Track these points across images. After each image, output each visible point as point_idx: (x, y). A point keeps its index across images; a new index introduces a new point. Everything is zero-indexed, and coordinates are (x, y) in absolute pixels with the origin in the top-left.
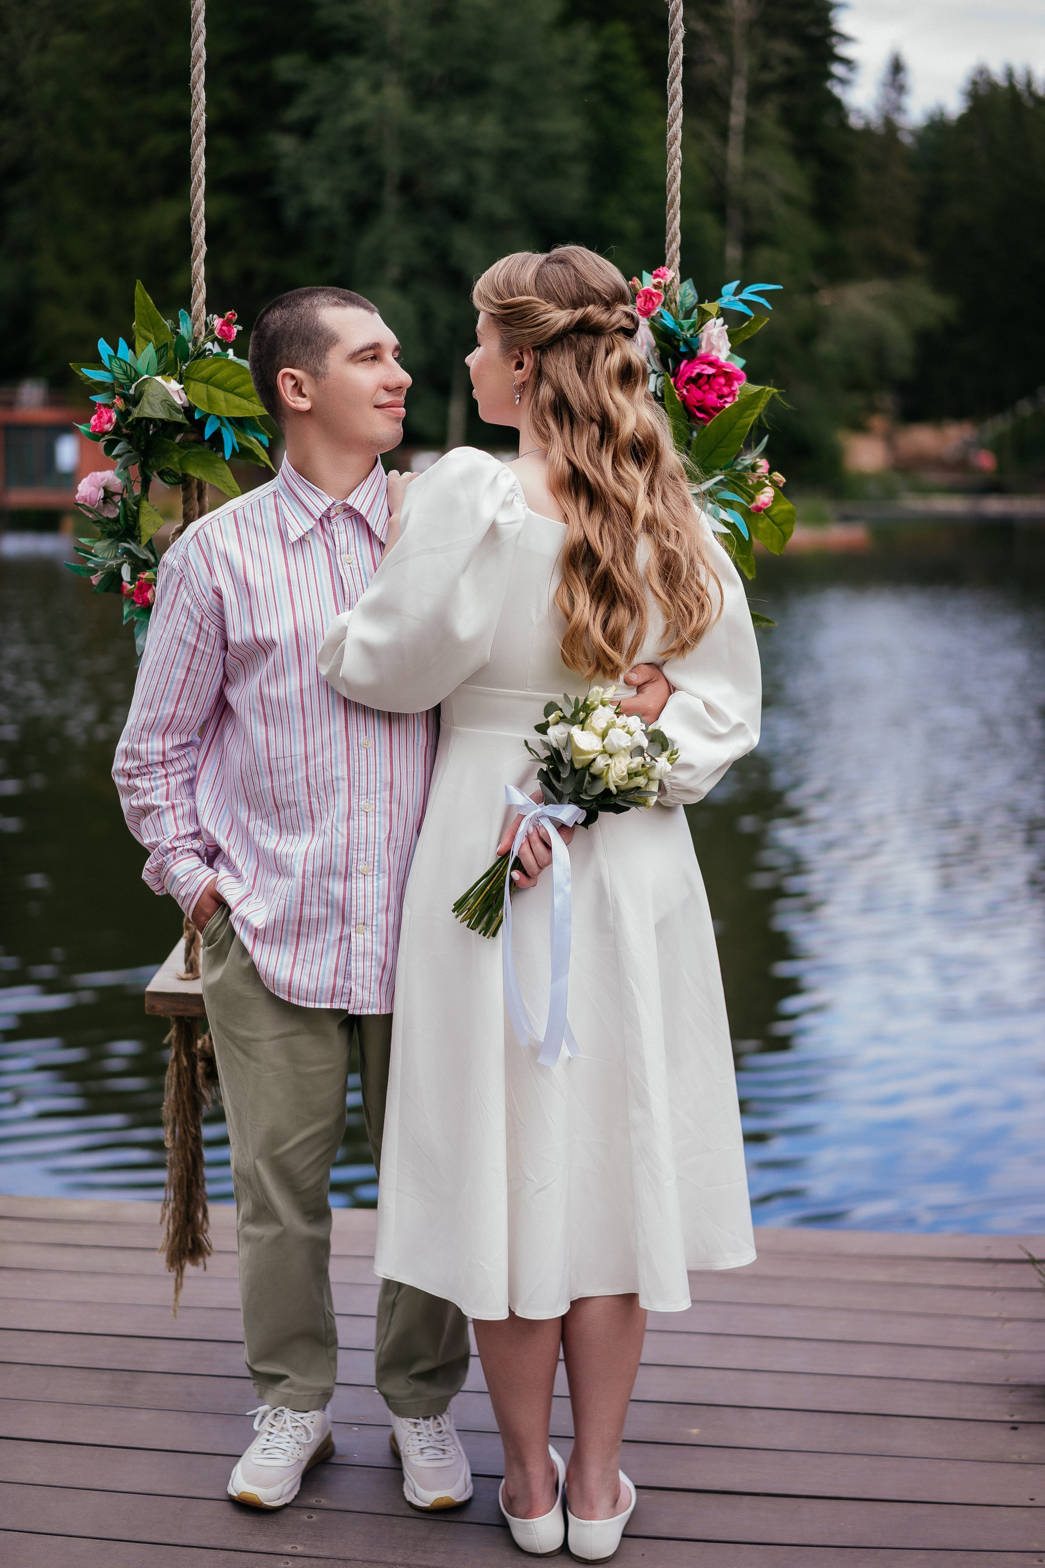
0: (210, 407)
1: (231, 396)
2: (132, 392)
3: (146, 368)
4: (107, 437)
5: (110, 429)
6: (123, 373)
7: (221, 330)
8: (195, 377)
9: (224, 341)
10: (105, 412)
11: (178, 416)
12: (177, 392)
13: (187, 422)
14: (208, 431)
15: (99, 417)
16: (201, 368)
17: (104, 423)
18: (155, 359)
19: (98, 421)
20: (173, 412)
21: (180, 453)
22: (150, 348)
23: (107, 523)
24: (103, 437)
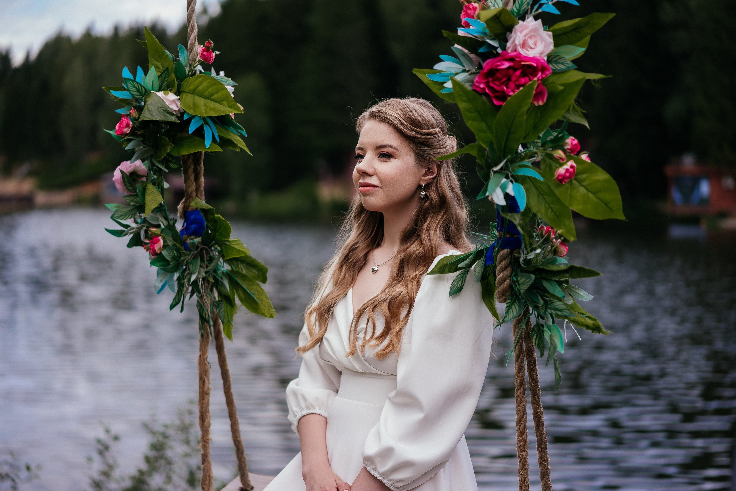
0: (194, 111)
1: (209, 102)
2: (143, 104)
3: (151, 86)
4: (126, 138)
5: (128, 132)
6: (136, 91)
7: (202, 55)
8: (186, 90)
9: (206, 63)
10: (125, 120)
11: (171, 118)
12: (174, 101)
13: (178, 121)
14: (192, 128)
15: (120, 124)
16: (190, 84)
17: (123, 128)
18: (157, 78)
19: (119, 127)
20: (168, 115)
21: (171, 145)
22: (152, 71)
23: (132, 198)
24: (124, 138)
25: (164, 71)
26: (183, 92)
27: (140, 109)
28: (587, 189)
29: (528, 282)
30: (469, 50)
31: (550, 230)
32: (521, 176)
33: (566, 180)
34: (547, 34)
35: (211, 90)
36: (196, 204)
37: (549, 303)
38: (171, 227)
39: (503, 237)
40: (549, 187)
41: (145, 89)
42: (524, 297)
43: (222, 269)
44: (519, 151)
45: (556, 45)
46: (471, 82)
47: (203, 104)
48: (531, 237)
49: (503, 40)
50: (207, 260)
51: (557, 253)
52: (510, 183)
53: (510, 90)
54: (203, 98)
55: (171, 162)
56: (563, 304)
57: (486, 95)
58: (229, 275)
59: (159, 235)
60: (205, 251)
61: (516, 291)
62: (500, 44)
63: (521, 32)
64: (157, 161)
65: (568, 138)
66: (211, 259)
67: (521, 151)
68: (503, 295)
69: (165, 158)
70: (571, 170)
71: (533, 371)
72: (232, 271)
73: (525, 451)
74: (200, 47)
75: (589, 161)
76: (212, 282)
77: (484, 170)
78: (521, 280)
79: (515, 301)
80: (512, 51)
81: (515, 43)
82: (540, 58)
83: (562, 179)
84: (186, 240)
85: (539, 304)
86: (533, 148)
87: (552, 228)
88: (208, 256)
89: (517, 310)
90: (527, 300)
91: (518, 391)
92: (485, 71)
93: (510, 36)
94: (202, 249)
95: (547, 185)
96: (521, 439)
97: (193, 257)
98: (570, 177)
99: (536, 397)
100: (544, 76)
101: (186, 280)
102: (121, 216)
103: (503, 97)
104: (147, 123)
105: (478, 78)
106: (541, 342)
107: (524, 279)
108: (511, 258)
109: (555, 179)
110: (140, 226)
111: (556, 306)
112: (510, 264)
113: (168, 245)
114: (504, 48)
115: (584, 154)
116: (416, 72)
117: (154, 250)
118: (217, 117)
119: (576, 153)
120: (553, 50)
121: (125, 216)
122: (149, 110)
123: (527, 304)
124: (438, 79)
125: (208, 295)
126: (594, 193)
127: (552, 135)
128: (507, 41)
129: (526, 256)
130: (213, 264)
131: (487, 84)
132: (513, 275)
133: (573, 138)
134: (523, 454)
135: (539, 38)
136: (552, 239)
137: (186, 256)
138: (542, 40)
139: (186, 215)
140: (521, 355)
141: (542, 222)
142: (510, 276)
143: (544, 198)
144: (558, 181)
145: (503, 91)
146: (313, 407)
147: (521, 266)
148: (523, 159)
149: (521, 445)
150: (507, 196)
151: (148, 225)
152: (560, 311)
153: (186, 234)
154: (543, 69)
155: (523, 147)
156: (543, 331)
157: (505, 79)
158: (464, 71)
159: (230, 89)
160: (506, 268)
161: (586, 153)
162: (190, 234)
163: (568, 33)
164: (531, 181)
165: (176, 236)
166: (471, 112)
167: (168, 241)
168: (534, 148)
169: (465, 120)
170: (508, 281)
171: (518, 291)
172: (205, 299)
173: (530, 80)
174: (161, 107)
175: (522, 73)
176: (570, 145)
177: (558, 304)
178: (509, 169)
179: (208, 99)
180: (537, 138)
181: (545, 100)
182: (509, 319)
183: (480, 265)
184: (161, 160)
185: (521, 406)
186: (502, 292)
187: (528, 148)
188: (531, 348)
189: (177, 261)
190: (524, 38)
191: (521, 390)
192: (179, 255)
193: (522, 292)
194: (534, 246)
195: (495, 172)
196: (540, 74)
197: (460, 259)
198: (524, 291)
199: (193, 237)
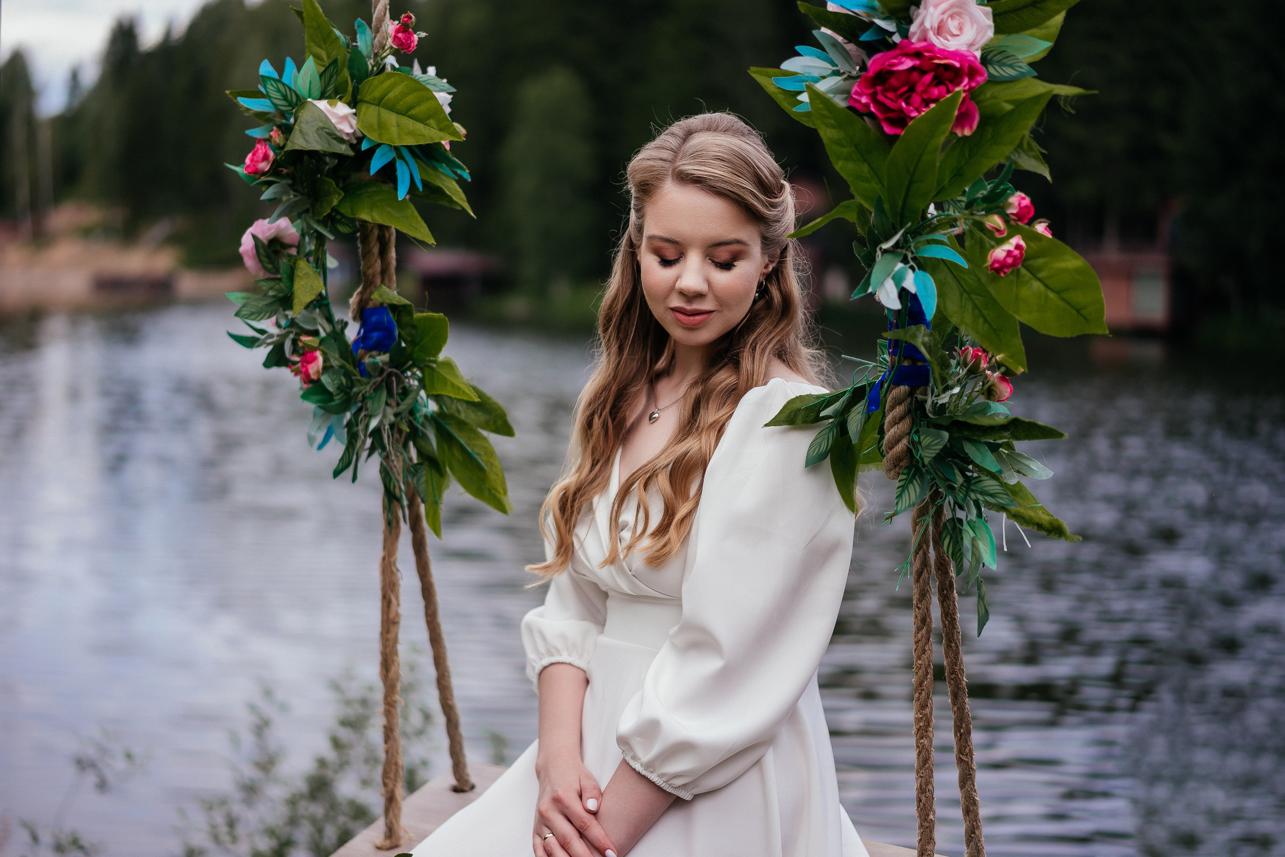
0: (380, 135)
1: (405, 121)
2: (292, 120)
3: (307, 91)
4: (263, 179)
5: (267, 169)
6: (281, 98)
7: (396, 38)
8: (367, 98)
9: (402, 52)
10: (261, 149)
11: (340, 147)
12: (345, 118)
13: (351, 153)
14: (376, 164)
15: (254, 155)
16: (374, 87)
17: (257, 162)
18: (318, 77)
19: (252, 160)
20: (334, 142)
21: (339, 194)
22: (310, 64)
23: (272, 284)
24: (259, 178)
25: (330, 65)
26: (362, 101)
27: (287, 130)
28: (1046, 286)
29: (936, 445)
30: (845, 37)
31: (980, 354)
32: (930, 259)
33: (1006, 270)
34: (982, 11)
35: (410, 99)
36: (381, 296)
37: (973, 482)
38: (337, 335)
39: (896, 365)
40: (979, 280)
41: (297, 95)
42: (932, 471)
43: (424, 410)
44: (929, 216)
45: (998, 30)
46: (846, 92)
47: (394, 123)
48: (945, 365)
49: (904, 19)
50: (398, 394)
51: (994, 395)
52: (910, 271)
53: (911, 108)
54: (396, 112)
55: (339, 222)
56: (997, 483)
57: (872, 116)
58: (436, 420)
59: (316, 349)
60: (396, 378)
61: (917, 459)
62: (897, 26)
63: (936, 6)
64: (315, 220)
65: (1012, 194)
66: (405, 392)
67: (932, 214)
68: (895, 467)
69: (329, 215)
70: (1017, 252)
71: (949, 600)
72: (441, 414)
73: (927, 737)
74: (393, 24)
75: (1050, 236)
76: (406, 431)
77: (867, 248)
78: (926, 441)
79: (913, 477)
80: (919, 40)
81: (925, 26)
82: (967, 54)
83: (1000, 268)
84: (362, 357)
85: (956, 484)
86: (954, 212)
87: (984, 351)
88: (401, 386)
89: (918, 493)
90: (936, 476)
91: (918, 633)
92: (871, 73)
93: (916, 13)
94: (390, 375)
95: (976, 275)
96: (921, 716)
97: (374, 387)
98: (1014, 264)
99: (953, 645)
100: (973, 84)
101: (361, 427)
102: (252, 314)
103: (901, 120)
104: (298, 155)
105: (858, 86)
106: (958, 548)
107: (931, 440)
108: (911, 402)
109: (987, 267)
110: (283, 332)
111: (984, 487)
112: (908, 412)
113: (332, 367)
114: (905, 35)
115: (1041, 222)
116: (755, 72)
117: (307, 375)
118: (420, 147)
119: (1026, 221)
120: (992, 40)
121: (259, 314)
122: (301, 132)
123: (936, 483)
124: (790, 86)
125: (398, 454)
126: (1058, 293)
127: (985, 189)
128: (910, 21)
129: (936, 398)
130: (408, 401)
131: (873, 97)
132: (913, 432)
133: (1023, 195)
134: (925, 741)
135: (967, 18)
136: (984, 370)
137: (362, 385)
138: (973, 20)
139: (363, 314)
140: (925, 571)
141: (968, 341)
142: (909, 433)
143: (972, 300)
144: (993, 271)
145: (901, 110)
146: (559, 652)
147: (927, 417)
148: (934, 229)
149: (920, 727)
150: (903, 294)
151: (298, 331)
152: (992, 495)
153: (363, 348)
154: (972, 71)
155: (936, 208)
156: (961, 531)
157: (904, 89)
158: (836, 73)
159: (444, 98)
160: (902, 418)
161: (1045, 222)
162: (369, 349)
163: (1020, 9)
164: (948, 268)
165: (346, 351)
166: (843, 146)
167: (332, 360)
168: (956, 210)
169: (832, 159)
170: (905, 441)
171: (920, 460)
172: (393, 461)
173: (949, 92)
174: (323, 128)
175: (935, 78)
176: (1016, 208)
177: (990, 484)
178: (910, 247)
179: (404, 115)
180: (961, 193)
181: (975, 126)
182: (903, 508)
183: (860, 412)
184: (321, 218)
185: (923, 658)
186: (893, 461)
187: (943, 211)
188: (944, 560)
189: (347, 394)
190: (942, 17)
191: (924, 631)
192: (349, 383)
193: (926, 461)
194: (950, 383)
195: (885, 252)
196: (966, 81)
197: (824, 400)
198: (929, 459)
199: (374, 353)
